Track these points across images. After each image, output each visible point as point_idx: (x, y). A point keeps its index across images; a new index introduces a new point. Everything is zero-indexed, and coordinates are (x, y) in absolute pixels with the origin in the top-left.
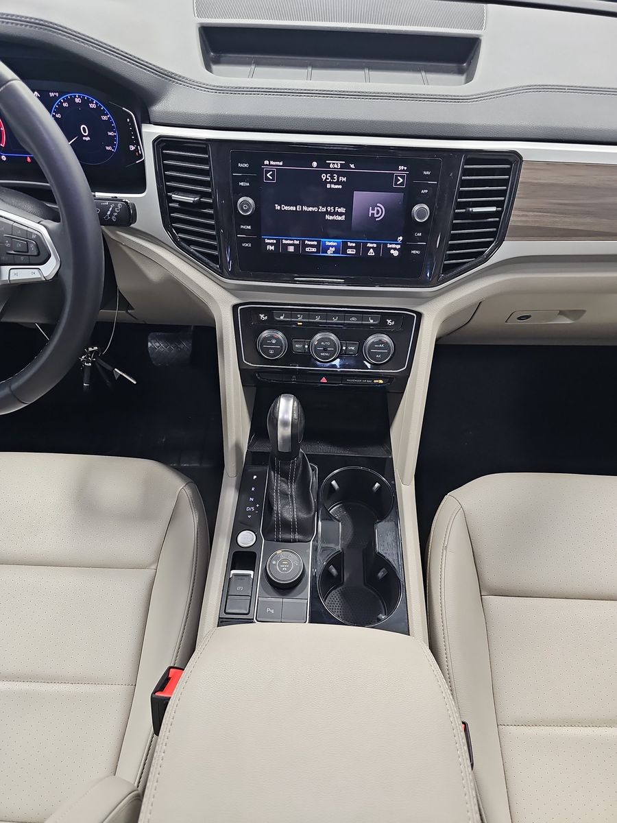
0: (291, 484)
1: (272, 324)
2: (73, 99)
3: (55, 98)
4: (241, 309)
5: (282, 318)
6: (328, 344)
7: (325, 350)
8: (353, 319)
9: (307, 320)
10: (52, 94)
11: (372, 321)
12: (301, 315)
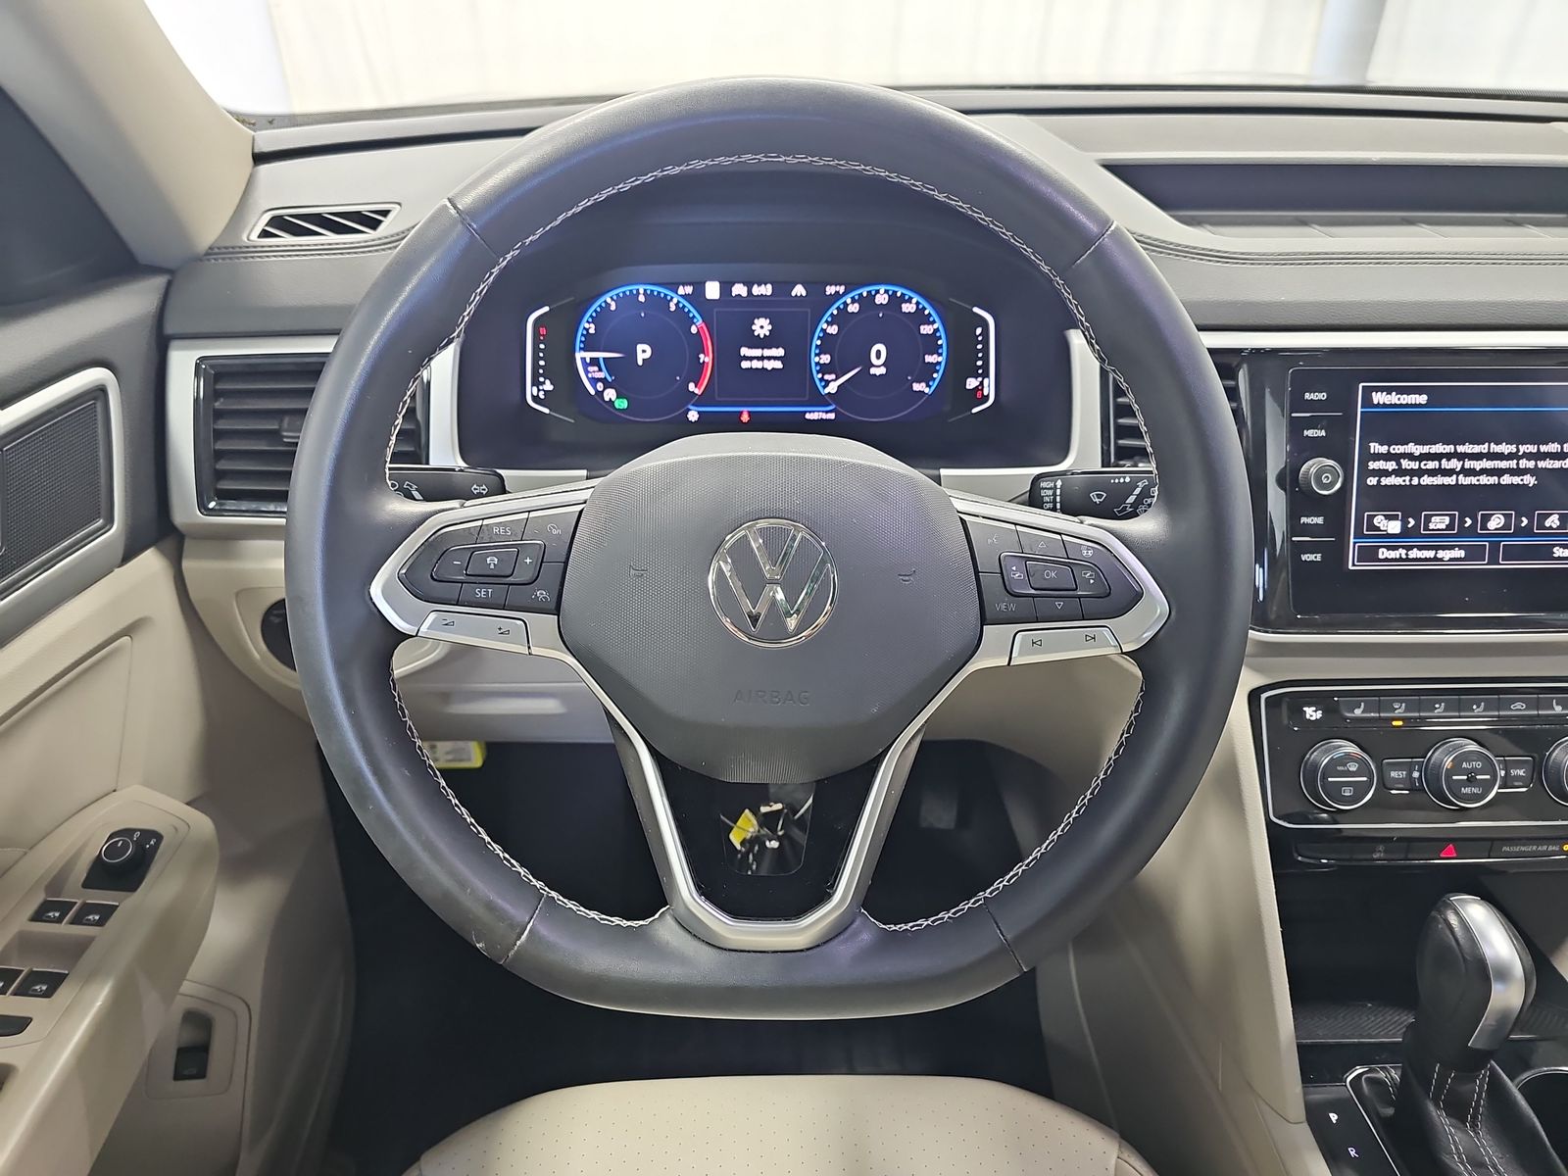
0: (1477, 1133)
1: (1334, 727)
2: (871, 297)
3: (837, 296)
4: (1267, 698)
5: (1358, 712)
6: (1478, 765)
7: (1471, 781)
8: (1518, 705)
9: (1417, 714)
10: (830, 290)
11: (1558, 709)
12: (1401, 702)
